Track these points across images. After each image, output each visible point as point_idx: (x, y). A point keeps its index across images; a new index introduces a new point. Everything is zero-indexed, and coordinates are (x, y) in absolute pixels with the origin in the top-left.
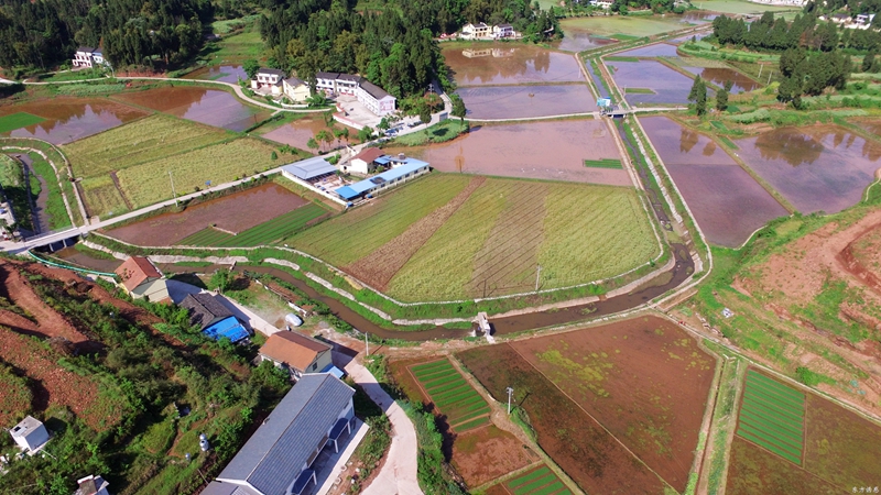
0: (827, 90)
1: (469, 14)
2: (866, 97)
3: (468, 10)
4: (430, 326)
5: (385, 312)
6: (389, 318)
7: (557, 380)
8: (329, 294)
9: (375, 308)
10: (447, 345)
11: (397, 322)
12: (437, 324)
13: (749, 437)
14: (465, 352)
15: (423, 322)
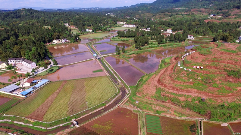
0: (145, 45)
1: (54, 37)
2: (153, 45)
3: (53, 36)
4: (59, 127)
5: (44, 127)
6: (45, 128)
7: (99, 132)
8: (23, 126)
9: (40, 126)
10: (65, 131)
11: (48, 129)
12: (61, 126)
13: (150, 132)
14: (71, 132)
15: (56, 126)
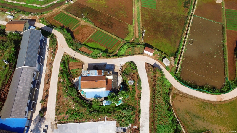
4: (53, 4)
5: (38, 5)
6: (40, 6)
7: (94, 7)
8: (17, 5)
9: (34, 4)
10: (60, 8)
11: (43, 6)
12: (55, 3)
13: (144, 6)
14: (66, 8)
15: (50, 3)
